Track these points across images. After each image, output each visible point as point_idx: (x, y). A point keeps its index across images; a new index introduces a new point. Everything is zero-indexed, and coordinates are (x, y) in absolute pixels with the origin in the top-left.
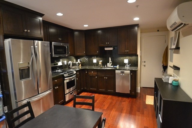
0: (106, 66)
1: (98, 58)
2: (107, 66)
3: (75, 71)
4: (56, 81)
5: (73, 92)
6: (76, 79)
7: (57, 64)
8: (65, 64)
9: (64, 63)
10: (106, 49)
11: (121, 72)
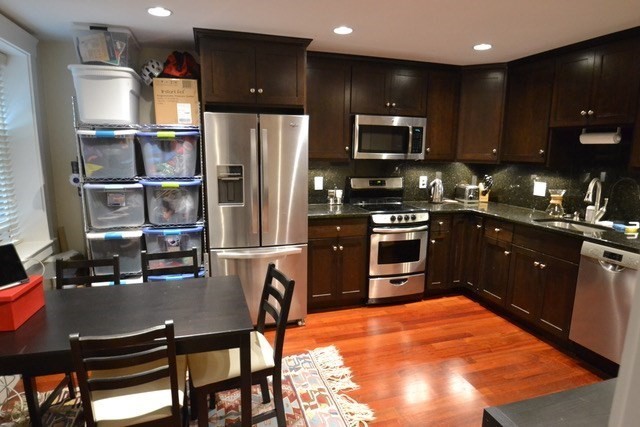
0: (576, 219)
1: (552, 180)
2: (582, 217)
3: (429, 212)
4: (338, 228)
5: (405, 280)
6: (429, 243)
7: (383, 183)
8: (421, 187)
9: (418, 184)
10: (586, 139)
11: (607, 255)
